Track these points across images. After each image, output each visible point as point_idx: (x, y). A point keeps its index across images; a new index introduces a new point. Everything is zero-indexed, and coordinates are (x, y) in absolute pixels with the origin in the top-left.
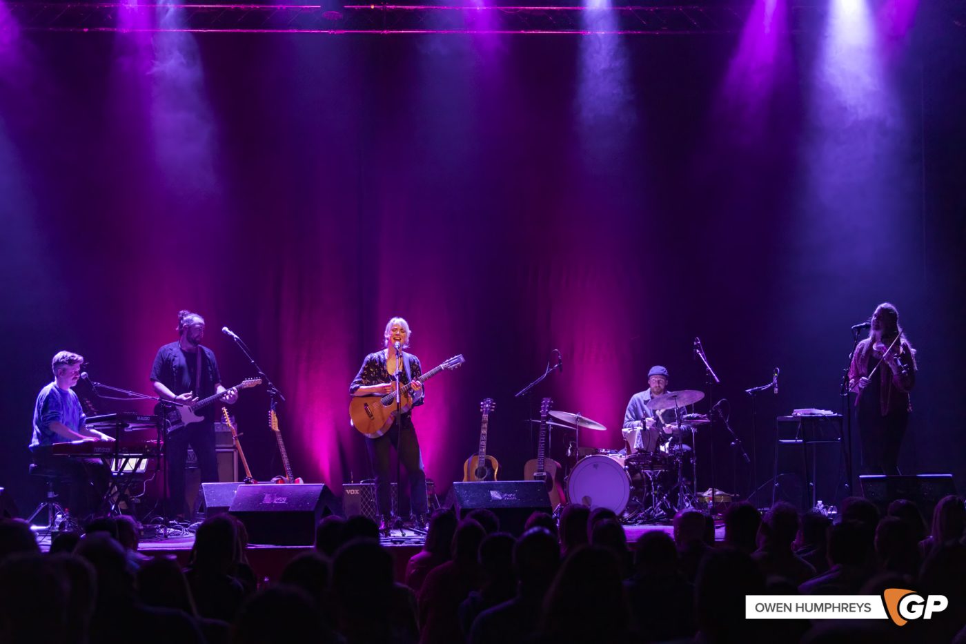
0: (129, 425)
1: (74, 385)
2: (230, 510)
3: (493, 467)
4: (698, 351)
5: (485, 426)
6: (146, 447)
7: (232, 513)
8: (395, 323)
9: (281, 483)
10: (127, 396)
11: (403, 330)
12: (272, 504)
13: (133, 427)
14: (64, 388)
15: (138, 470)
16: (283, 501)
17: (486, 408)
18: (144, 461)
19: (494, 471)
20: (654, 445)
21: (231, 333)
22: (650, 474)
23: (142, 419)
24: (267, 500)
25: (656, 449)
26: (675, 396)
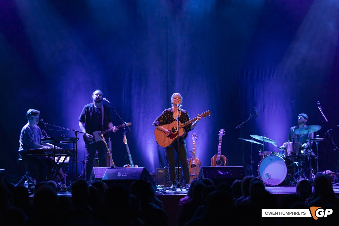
0: (60, 142)
1: (37, 124)
2: (103, 179)
3: (224, 160)
4: (318, 107)
5: (221, 142)
6: (68, 151)
7: (103, 180)
8: (175, 95)
9: (128, 167)
10: (60, 129)
11: (179, 98)
12: (121, 176)
13: (63, 143)
14: (33, 126)
15: (65, 162)
16: (126, 175)
17: (221, 134)
18: (68, 158)
19: (224, 162)
20: (298, 150)
21: (107, 101)
22: (297, 163)
23: (66, 139)
24: (119, 174)
25: (299, 152)
26: (308, 128)
